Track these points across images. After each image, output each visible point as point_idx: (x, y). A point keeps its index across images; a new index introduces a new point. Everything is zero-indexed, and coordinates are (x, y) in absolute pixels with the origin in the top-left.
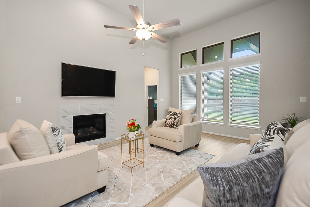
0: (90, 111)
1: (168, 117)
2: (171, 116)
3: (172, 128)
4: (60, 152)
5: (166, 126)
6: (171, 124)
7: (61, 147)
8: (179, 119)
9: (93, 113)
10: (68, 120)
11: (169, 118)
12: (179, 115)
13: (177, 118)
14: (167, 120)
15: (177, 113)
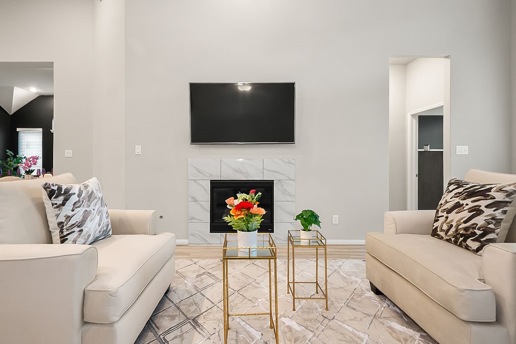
0: (241, 172)
1: (446, 202)
2: (457, 200)
3: (460, 245)
4: (62, 242)
5: (434, 233)
6: (453, 229)
7: (65, 233)
8: (498, 214)
9: (246, 177)
10: (202, 187)
11: (449, 206)
12: (500, 197)
13: (488, 212)
14: (440, 214)
15: (489, 190)
